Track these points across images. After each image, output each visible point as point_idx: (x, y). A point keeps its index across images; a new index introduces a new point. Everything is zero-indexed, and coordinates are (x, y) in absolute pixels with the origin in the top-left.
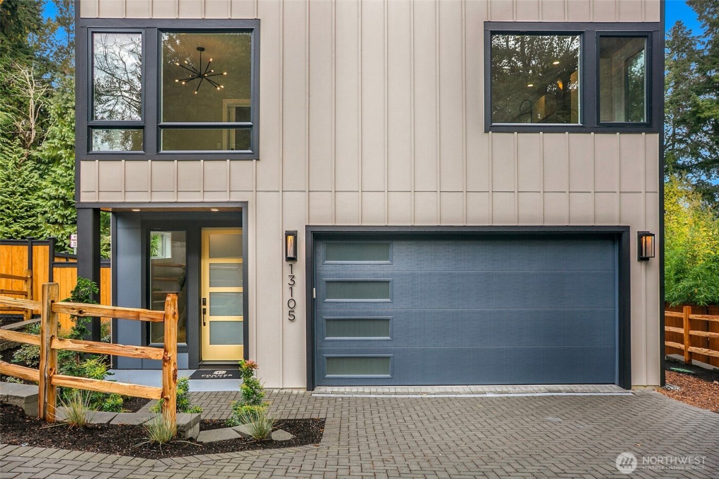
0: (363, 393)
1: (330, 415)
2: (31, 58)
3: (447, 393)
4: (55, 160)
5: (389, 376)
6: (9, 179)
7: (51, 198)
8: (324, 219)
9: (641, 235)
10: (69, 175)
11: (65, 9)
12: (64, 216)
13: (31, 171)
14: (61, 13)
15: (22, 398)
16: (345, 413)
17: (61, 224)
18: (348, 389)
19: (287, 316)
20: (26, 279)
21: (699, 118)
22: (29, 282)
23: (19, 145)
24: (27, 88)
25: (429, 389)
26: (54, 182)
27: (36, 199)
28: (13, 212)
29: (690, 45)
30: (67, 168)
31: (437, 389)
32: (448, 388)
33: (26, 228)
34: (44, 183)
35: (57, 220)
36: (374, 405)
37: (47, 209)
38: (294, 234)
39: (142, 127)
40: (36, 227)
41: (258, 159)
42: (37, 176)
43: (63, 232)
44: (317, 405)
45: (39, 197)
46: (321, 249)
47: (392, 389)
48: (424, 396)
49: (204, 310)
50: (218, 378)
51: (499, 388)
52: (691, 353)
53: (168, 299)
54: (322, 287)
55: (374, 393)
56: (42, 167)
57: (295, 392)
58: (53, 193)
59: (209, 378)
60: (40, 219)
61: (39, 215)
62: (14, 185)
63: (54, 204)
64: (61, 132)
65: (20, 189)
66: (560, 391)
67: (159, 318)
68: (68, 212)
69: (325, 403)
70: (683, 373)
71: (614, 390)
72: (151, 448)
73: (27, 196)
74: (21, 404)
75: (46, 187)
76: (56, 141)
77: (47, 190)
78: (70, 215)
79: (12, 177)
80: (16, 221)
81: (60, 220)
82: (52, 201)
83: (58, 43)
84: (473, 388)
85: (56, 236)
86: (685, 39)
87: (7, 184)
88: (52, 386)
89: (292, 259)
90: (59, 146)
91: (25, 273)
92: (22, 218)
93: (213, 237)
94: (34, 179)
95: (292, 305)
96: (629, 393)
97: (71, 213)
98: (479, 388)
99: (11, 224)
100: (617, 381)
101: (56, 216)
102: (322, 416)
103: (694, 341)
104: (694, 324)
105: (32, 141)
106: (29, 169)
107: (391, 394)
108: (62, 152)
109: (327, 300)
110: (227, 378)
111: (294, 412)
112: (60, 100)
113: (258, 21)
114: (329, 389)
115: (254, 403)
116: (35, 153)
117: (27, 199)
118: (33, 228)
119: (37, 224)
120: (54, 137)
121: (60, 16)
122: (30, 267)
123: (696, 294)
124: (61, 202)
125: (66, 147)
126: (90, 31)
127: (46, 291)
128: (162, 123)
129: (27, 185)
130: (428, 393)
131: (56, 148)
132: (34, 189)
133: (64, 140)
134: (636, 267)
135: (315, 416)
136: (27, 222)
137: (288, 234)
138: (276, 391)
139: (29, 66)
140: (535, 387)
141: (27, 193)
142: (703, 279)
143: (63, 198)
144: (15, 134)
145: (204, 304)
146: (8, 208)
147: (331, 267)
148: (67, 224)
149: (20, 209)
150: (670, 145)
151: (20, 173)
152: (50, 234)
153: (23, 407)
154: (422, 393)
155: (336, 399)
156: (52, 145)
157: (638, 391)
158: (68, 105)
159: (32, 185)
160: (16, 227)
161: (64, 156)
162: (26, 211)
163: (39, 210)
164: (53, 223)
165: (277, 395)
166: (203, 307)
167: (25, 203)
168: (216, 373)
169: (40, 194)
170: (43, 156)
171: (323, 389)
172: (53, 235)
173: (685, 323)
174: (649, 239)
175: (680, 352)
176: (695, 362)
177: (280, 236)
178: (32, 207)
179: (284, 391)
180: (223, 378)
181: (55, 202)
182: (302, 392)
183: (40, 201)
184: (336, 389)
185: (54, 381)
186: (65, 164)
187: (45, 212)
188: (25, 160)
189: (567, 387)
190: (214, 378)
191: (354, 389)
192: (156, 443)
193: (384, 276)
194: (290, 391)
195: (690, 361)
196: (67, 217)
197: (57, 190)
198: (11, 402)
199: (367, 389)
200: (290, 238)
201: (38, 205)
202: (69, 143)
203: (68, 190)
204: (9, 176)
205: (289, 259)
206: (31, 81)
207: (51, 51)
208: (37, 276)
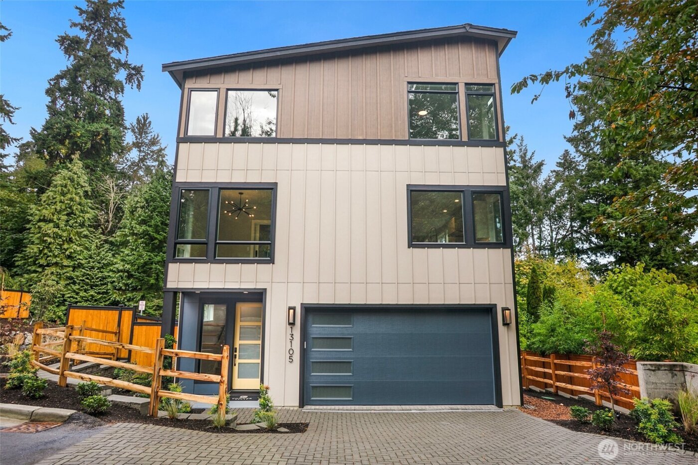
0: (334, 409)
1: (312, 421)
2: (115, 172)
3: (387, 410)
4: (125, 244)
5: (351, 399)
6: (91, 257)
7: (119, 271)
8: (312, 299)
9: (504, 309)
10: (133, 254)
11: (139, 137)
12: (126, 285)
13: (106, 252)
14: (136, 139)
15: (139, 404)
16: (321, 420)
17: (123, 291)
18: (325, 407)
19: (288, 359)
20: (116, 333)
21: (583, 218)
22: (118, 335)
23: (101, 233)
24: (110, 192)
25: (376, 407)
26: (123, 260)
27: (108, 272)
28: (91, 282)
29: (575, 166)
30: (132, 250)
31: (381, 407)
32: (388, 407)
33: (99, 293)
34: (115, 260)
35: (121, 287)
36: (340, 416)
37: (115, 279)
38: (294, 309)
39: (206, 244)
40: (107, 293)
41: (273, 263)
42: (110, 255)
43: (125, 296)
44: (305, 416)
45: (111, 271)
46: (310, 318)
47: (353, 407)
48: (373, 411)
49: (236, 355)
50: (243, 400)
51: (420, 407)
52: (557, 387)
53: (225, 348)
54: (310, 341)
55: (341, 410)
56: (114, 249)
57: (292, 408)
58: (121, 268)
59: (237, 400)
60: (110, 286)
61: (109, 284)
62: (93, 262)
63: (120, 276)
64: (131, 224)
65: (98, 265)
66: (458, 409)
67: (219, 359)
68: (130, 282)
69: (310, 415)
70: (549, 400)
71: (493, 408)
72: (214, 429)
73: (102, 270)
74: (138, 407)
75: (116, 263)
76: (127, 230)
77: (116, 266)
78: (131, 284)
79: (93, 256)
80: (92, 288)
81: (123, 288)
82: (120, 274)
83: (132, 160)
84: (404, 407)
85: (119, 300)
86: (572, 162)
87: (89, 261)
88: (158, 396)
89: (292, 324)
90: (128, 234)
91: (115, 329)
92: (97, 286)
93: (243, 308)
94: (108, 258)
95: (291, 352)
96: (501, 410)
97: (132, 282)
98: (407, 407)
99: (88, 290)
100: (495, 403)
101: (121, 285)
102: (307, 421)
103: (559, 378)
104: (558, 367)
105: (109, 229)
106: (105, 250)
107: (352, 410)
108: (130, 238)
109: (313, 350)
110: (248, 400)
111: (291, 419)
112: (132, 202)
113: (276, 184)
114: (313, 407)
115: (267, 411)
116: (111, 239)
117: (102, 272)
118: (103, 293)
119: (107, 290)
120: (125, 227)
121: (135, 141)
122: (119, 325)
123: (558, 346)
124: (126, 274)
125: (133, 234)
126: (181, 189)
127: (159, 343)
128: (218, 241)
129: (103, 261)
130: (374, 410)
131: (126, 235)
132: (108, 265)
133: (132, 230)
134: (502, 329)
135: (303, 422)
136: (100, 289)
137: (290, 308)
138: (280, 408)
139: (112, 177)
140: (443, 407)
141: (102, 267)
142: (562, 336)
143: (128, 272)
144: (99, 225)
145: (236, 352)
146: (87, 278)
147: (315, 329)
148: (128, 290)
149: (96, 279)
150: (569, 234)
151: (99, 253)
152: (115, 298)
153: (139, 409)
154: (371, 410)
155: (316, 413)
156: (124, 233)
157: (506, 409)
158: (138, 205)
159: (106, 262)
160: (92, 293)
161: (131, 241)
162: (100, 280)
163: (109, 280)
164: (118, 290)
165: (280, 410)
166: (235, 353)
167: (100, 275)
168: (241, 397)
169: (112, 268)
170: (116, 241)
171: (309, 407)
172: (118, 299)
173: (552, 366)
174: (507, 312)
175: (551, 386)
176: (561, 393)
177: (286, 310)
178: (104, 278)
179: (284, 408)
180: (246, 400)
181: (122, 274)
182: (296, 408)
183: (111, 274)
184: (317, 407)
185: (159, 394)
186: (131, 247)
187: (114, 282)
188: (103, 244)
189: (463, 407)
190: (240, 400)
191: (329, 407)
192: (216, 427)
193: (348, 335)
194: (288, 408)
195: (557, 392)
196: (128, 285)
197: (124, 265)
198: (133, 406)
199: (337, 407)
200: (292, 311)
201: (109, 276)
202: (135, 232)
203: (132, 266)
204: (91, 255)
205: (290, 324)
206: (113, 188)
207: (126, 165)
208: (122, 331)
